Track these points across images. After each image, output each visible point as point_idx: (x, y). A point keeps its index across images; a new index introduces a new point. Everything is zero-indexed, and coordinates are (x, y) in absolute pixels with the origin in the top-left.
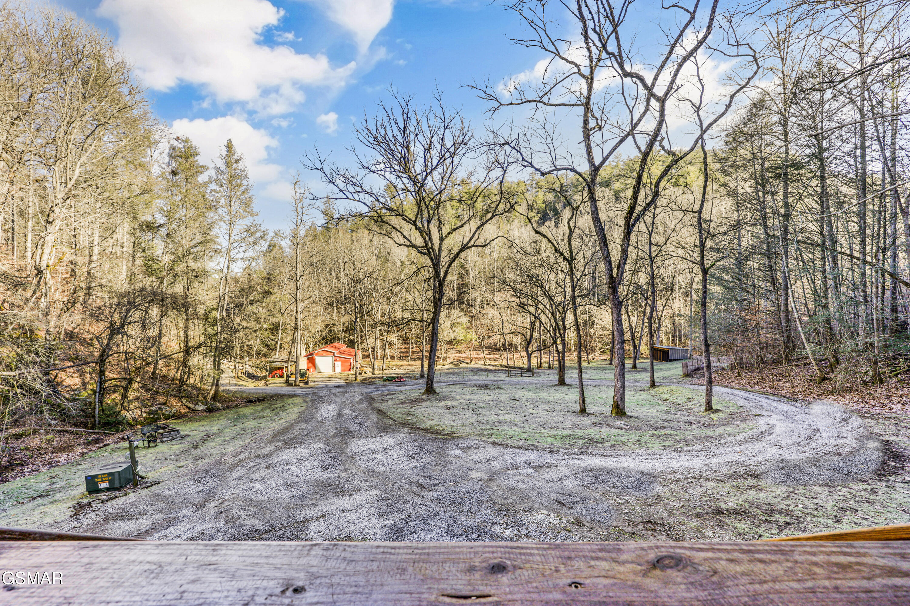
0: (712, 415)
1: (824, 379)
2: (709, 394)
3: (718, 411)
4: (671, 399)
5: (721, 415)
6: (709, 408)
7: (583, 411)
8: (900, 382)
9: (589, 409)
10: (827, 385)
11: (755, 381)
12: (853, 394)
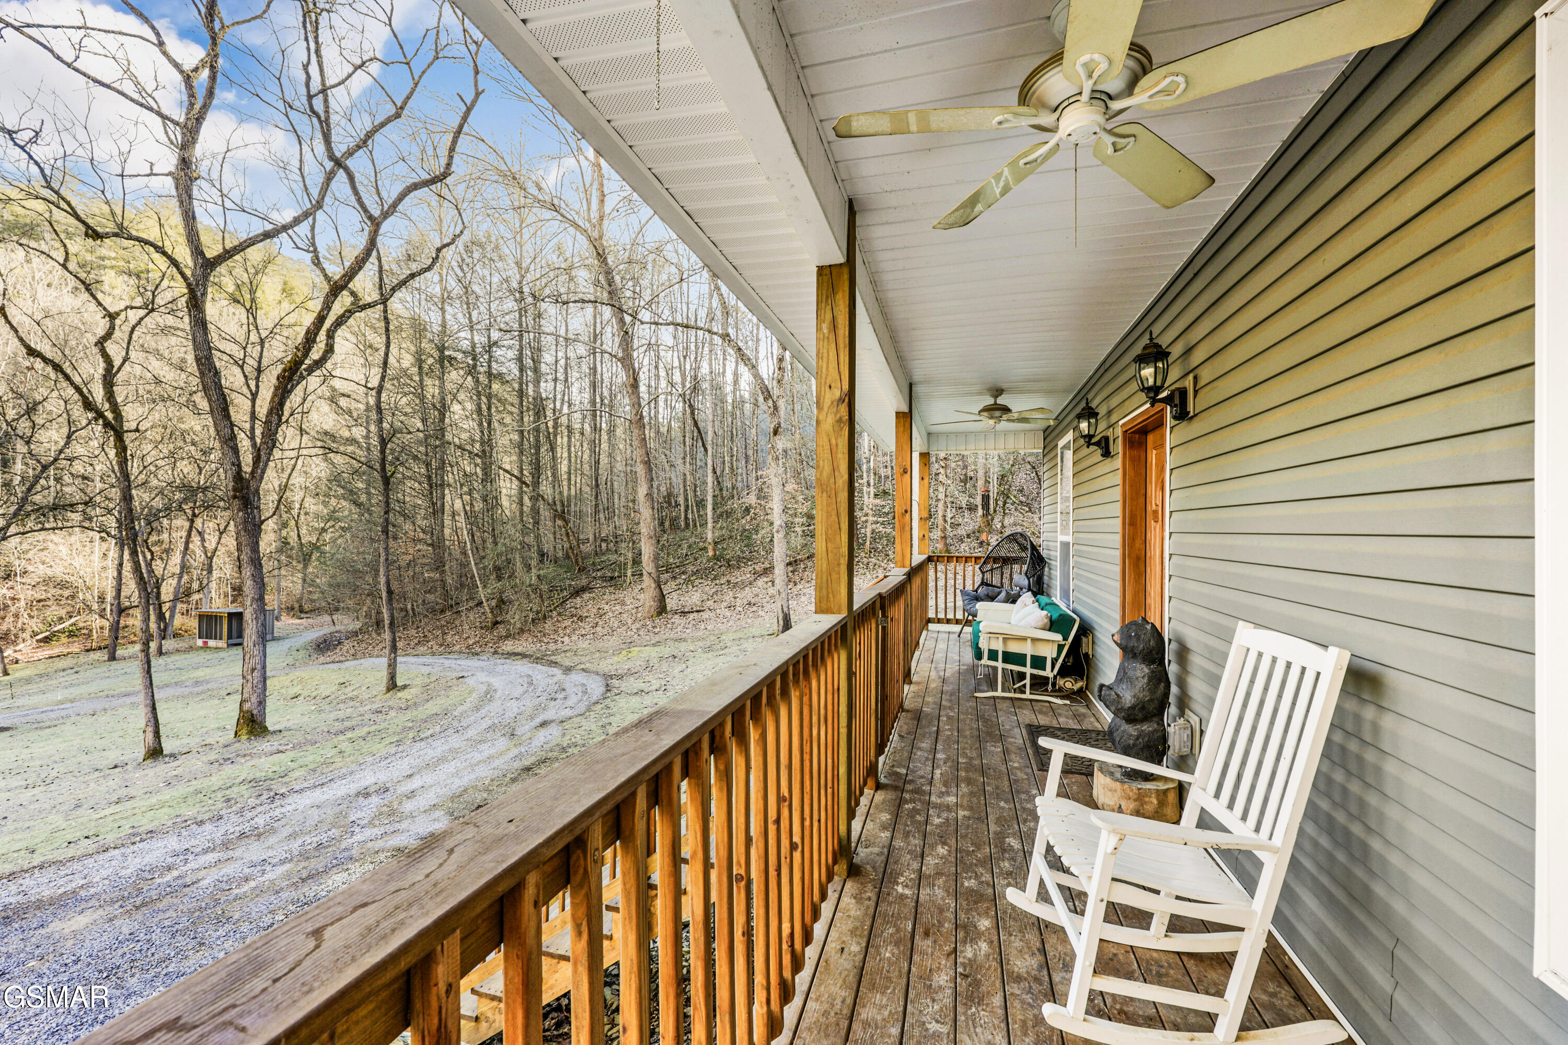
0: (400, 694)
1: (496, 623)
2: (392, 666)
3: (405, 687)
4: (305, 693)
5: (413, 691)
6: (392, 685)
7: (155, 752)
8: (559, 614)
9: (168, 746)
10: (502, 631)
11: (416, 641)
12: (526, 635)
